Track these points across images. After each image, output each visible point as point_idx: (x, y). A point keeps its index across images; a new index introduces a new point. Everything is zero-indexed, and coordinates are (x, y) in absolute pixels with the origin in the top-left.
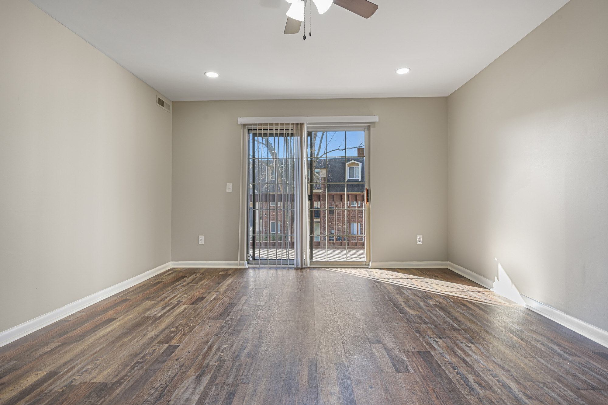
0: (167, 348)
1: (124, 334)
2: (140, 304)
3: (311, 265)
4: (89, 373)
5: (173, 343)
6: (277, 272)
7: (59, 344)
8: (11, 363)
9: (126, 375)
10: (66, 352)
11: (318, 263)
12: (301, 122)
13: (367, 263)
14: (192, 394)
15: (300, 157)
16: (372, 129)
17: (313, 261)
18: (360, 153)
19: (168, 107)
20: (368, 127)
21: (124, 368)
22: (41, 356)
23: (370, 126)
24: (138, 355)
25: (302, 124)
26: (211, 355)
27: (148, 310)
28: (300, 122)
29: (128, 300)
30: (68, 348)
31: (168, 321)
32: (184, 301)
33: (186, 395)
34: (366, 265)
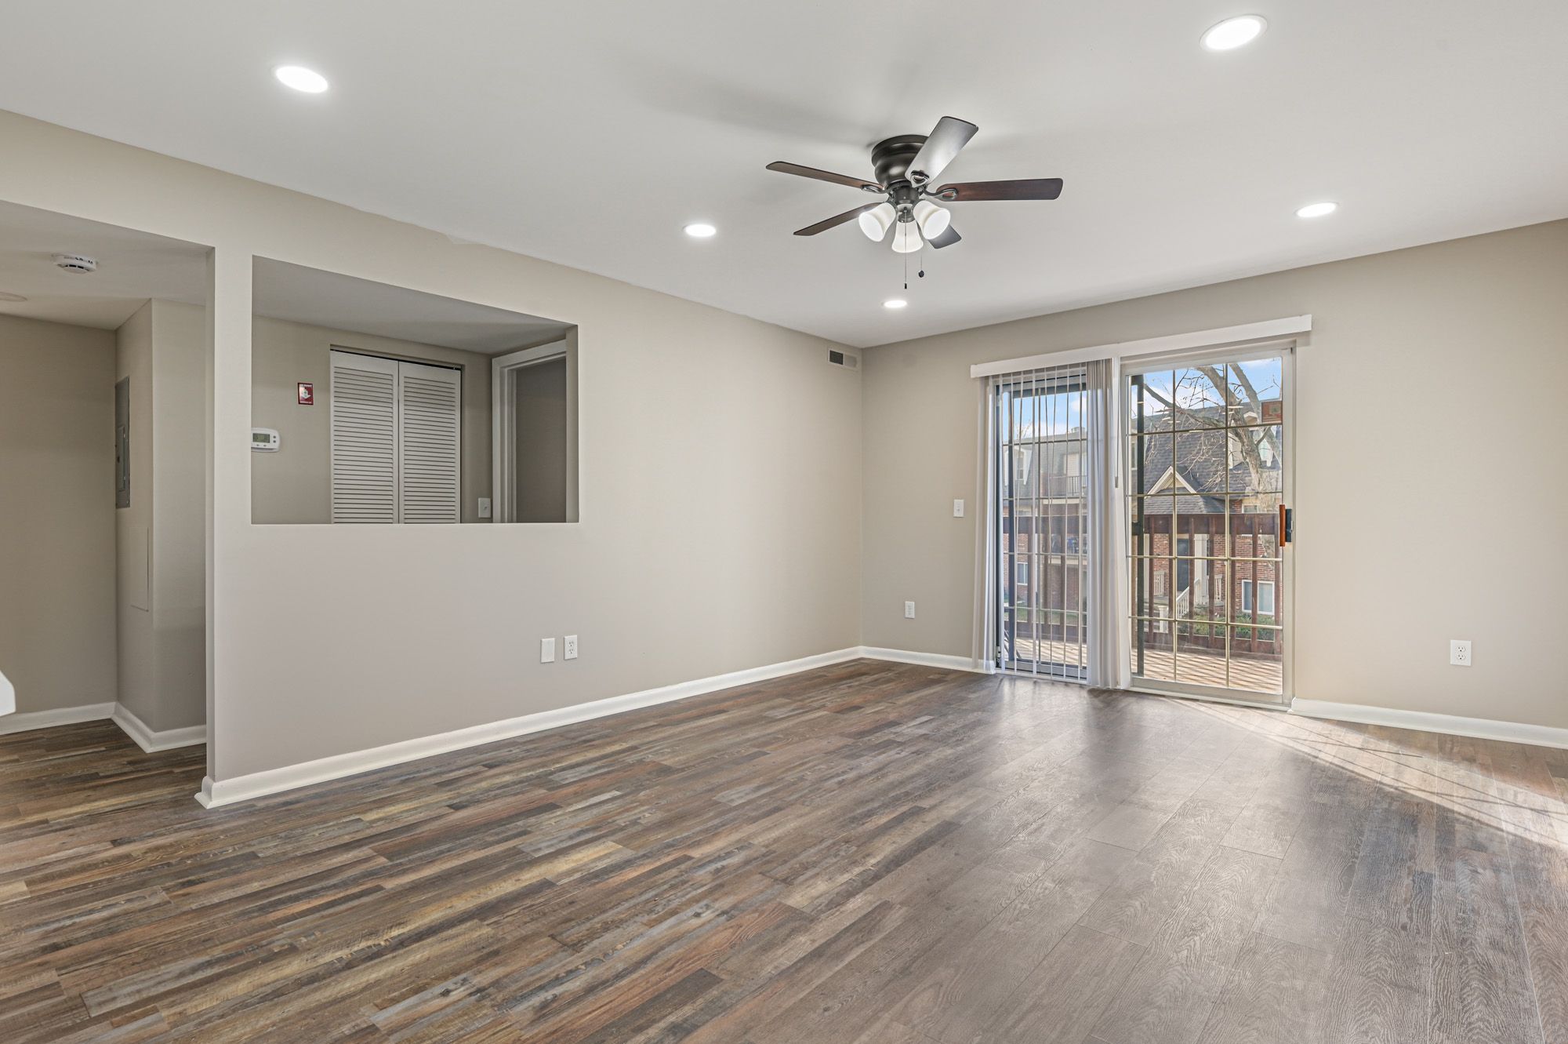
0: (756, 752)
1: (723, 729)
2: (772, 699)
3: (1134, 686)
4: (663, 755)
5: (765, 749)
6: (1035, 689)
7: (655, 724)
8: (607, 731)
9: (694, 766)
10: (656, 733)
11: (1152, 683)
12: (1104, 359)
13: (1286, 701)
14: (738, 798)
15: (1101, 435)
16: (1299, 350)
17: (1145, 677)
18: (1271, 415)
19: (854, 361)
20: (1292, 343)
21: (696, 760)
22: (633, 731)
23: (1295, 341)
24: (718, 751)
25: (1108, 361)
26: (796, 771)
27: (773, 708)
28: (1101, 359)
29: (761, 692)
30: (661, 729)
31: (784, 725)
32: (829, 706)
33: (733, 797)
34: (1283, 704)
